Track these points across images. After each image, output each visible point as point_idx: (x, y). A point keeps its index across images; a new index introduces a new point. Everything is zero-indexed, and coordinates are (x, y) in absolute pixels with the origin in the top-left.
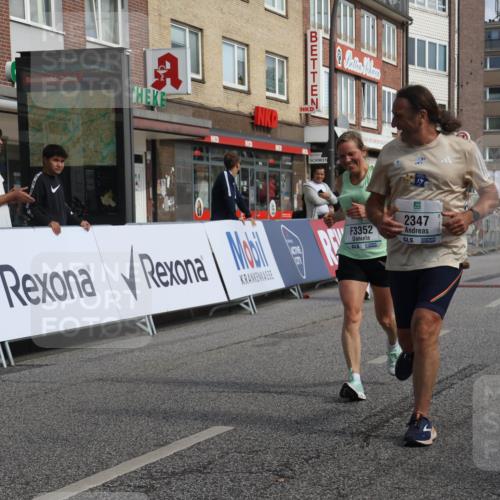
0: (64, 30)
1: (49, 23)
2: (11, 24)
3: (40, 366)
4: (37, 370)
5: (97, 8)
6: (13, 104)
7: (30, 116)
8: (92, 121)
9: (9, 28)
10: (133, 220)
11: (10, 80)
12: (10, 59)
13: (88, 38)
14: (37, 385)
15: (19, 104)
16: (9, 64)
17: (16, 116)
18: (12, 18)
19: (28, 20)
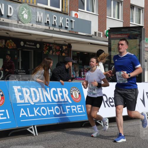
0: (123, 20)
1: (118, 18)
2: (107, 19)
3: (114, 127)
4: (113, 128)
5: (134, 13)
6: (107, 43)
7: (112, 47)
8: (131, 49)
9: (106, 20)
10: (144, 81)
11: (106, 36)
12: (106, 29)
13: (131, 23)
14: (113, 133)
15: (109, 43)
16: (106, 31)
17: (108, 47)
18: (107, 17)
19: (112, 17)
